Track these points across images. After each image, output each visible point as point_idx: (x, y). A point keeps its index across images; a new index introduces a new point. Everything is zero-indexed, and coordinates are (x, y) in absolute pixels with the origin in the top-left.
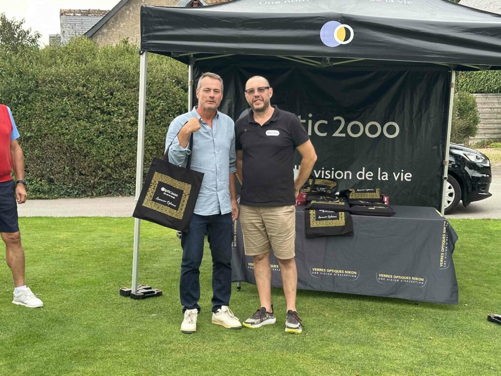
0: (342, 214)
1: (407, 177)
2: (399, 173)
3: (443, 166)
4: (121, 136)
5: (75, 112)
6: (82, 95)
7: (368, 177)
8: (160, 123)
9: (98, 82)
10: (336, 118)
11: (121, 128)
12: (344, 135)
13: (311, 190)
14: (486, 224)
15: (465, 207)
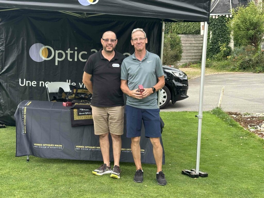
13: (75, 96)
14: (184, 114)
15: (173, 104)
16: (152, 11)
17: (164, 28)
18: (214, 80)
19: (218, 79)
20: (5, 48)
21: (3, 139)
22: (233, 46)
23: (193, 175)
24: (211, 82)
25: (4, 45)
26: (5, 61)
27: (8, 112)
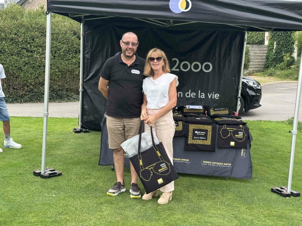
0: (180, 123)
1: (216, 96)
2: (211, 94)
3: (238, 90)
4: (39, 66)
5: (10, 50)
6: (14, 40)
7: (193, 96)
8: (64, 58)
9: (25, 32)
10: (173, 59)
11: (39, 61)
12: (178, 70)
14: (260, 124)
15: (246, 113)
16: (247, 19)
17: (246, 37)
18: (279, 89)
19: (284, 88)
20: (91, 56)
21: (87, 145)
22: (297, 56)
23: (284, 194)
24: (277, 90)
25: (90, 53)
26: (90, 68)
27: (92, 117)
